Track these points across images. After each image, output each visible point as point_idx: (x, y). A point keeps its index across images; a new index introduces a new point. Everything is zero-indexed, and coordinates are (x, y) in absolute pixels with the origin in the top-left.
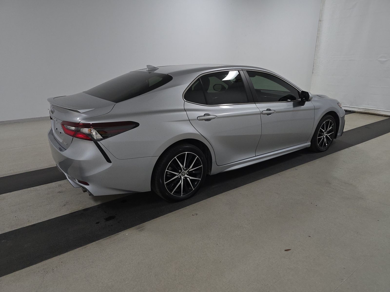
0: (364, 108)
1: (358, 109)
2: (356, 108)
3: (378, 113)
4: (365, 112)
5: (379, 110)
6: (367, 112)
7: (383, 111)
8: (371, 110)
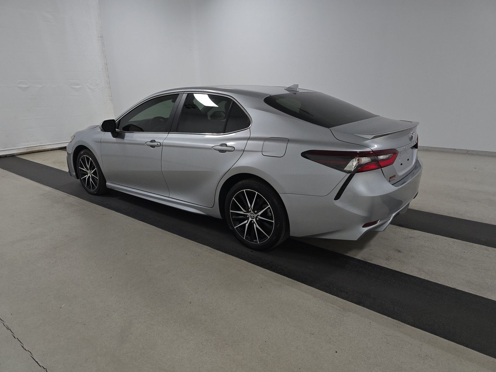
0: (25, 147)
1: (17, 150)
2: (15, 149)
3: (44, 148)
4: (28, 151)
5: (44, 145)
6: (31, 151)
7: (48, 145)
8: (34, 147)
